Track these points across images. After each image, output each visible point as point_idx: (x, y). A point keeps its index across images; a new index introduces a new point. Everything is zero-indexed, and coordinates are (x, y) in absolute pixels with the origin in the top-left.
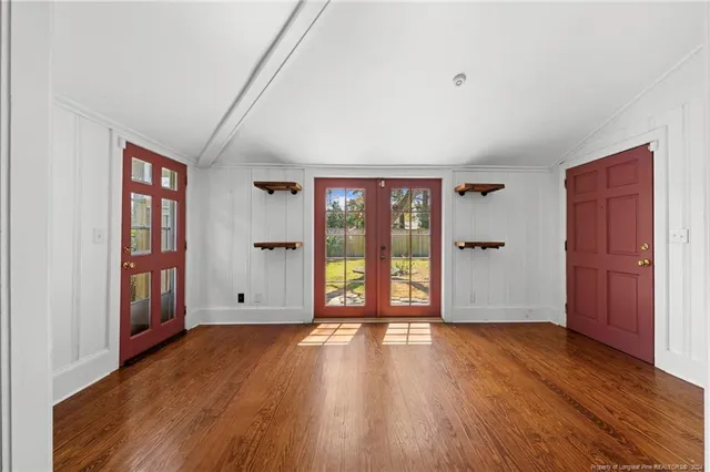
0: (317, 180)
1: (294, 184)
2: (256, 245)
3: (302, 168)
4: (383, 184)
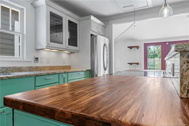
0: (145, 44)
1: (138, 46)
2: (128, 63)
3: (140, 41)
4: (167, 43)
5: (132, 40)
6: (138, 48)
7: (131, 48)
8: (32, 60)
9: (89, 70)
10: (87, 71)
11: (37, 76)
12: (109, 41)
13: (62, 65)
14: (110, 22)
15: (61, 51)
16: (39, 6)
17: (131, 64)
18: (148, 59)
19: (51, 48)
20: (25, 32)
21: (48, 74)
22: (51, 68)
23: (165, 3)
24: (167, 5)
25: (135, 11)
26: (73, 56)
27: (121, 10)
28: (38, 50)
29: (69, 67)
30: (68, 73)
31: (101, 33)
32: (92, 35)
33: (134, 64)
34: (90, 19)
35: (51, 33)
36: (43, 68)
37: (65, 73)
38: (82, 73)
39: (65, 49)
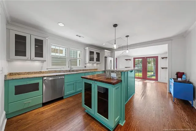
0: (134, 58)
2: (125, 67)
4: (145, 58)
5: (127, 56)
6: (130, 60)
7: (127, 60)
8: (84, 67)
9: (104, 71)
11: (85, 73)
12: (113, 59)
13: (94, 68)
15: (93, 64)
16: (86, 49)
19: (90, 63)
20: (82, 58)
21: (89, 72)
22: (90, 70)
25: (123, 47)
26: (98, 65)
28: (86, 64)
29: (97, 69)
30: (95, 72)
32: (105, 57)
34: (104, 51)
35: (90, 55)
36: (87, 70)
38: (101, 72)
39: (95, 63)
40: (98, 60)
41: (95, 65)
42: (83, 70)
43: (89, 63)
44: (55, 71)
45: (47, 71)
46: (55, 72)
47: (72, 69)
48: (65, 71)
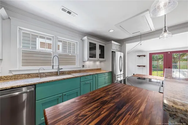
0: (150, 53)
2: (137, 66)
3: (146, 52)
4: (169, 53)
6: (145, 56)
7: (139, 56)
8: (81, 66)
9: (111, 72)
10: (109, 72)
11: (81, 77)
12: (124, 54)
13: (96, 68)
14: (124, 43)
16: (84, 40)
17: (139, 66)
18: (153, 62)
19: (91, 60)
20: (78, 54)
21: (87, 75)
23: (165, 29)
24: (166, 31)
26: (102, 63)
27: (131, 35)
28: (84, 62)
29: (100, 69)
30: (98, 74)
31: (118, 50)
32: (112, 52)
33: (142, 67)
34: (111, 43)
37: (96, 74)
38: (107, 74)
39: (98, 60)
40: (102, 56)
41: (98, 63)
42: (80, 71)
43: (88, 60)
44: (29, 74)
45: (11, 75)
46: (29, 76)
47: (60, 70)
48: (48, 74)
